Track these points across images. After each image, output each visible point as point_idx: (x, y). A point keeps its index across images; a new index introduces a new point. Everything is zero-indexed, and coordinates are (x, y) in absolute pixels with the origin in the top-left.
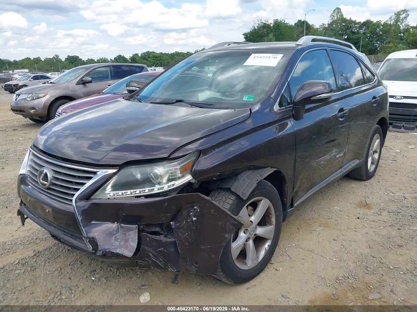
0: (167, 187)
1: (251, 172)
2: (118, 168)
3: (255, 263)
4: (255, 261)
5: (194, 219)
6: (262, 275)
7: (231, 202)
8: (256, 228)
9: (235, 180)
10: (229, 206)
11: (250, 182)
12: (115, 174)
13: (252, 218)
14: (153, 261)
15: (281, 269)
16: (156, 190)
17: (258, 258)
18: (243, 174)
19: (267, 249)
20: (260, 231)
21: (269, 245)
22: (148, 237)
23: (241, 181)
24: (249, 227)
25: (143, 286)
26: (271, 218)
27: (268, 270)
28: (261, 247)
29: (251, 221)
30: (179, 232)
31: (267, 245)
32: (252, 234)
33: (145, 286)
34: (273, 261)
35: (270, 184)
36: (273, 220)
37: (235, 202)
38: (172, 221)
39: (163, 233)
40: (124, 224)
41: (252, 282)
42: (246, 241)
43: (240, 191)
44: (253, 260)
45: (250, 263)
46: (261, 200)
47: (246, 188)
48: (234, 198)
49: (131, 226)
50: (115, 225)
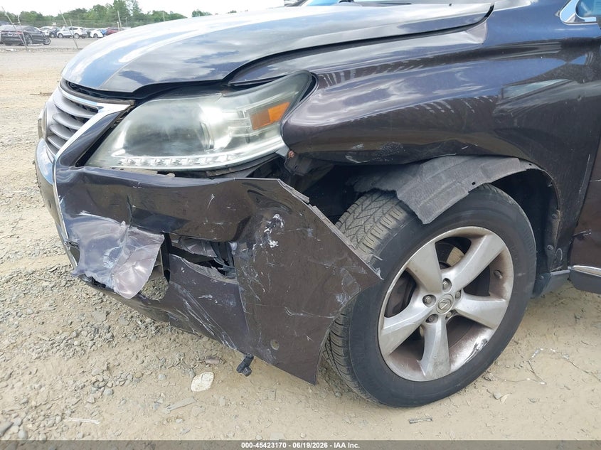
0: (225, 158)
1: (460, 160)
2: (132, 101)
3: (443, 371)
4: (441, 368)
5: (273, 244)
6: (456, 399)
7: (391, 223)
8: (458, 297)
9: (414, 175)
10: (385, 232)
11: (454, 184)
12: (124, 114)
13: (451, 274)
14: (191, 318)
15: (505, 397)
16: (204, 161)
17: (451, 361)
18: (436, 163)
19: (480, 347)
20: (468, 306)
21: (485, 341)
22: (183, 264)
23: (428, 178)
24: (439, 292)
25: (210, 358)
26: (503, 281)
27: (475, 391)
28: (466, 339)
29: (447, 280)
30: (243, 268)
31: (480, 340)
32: (445, 310)
33: (214, 359)
34: (490, 376)
35: (511, 200)
36: (508, 287)
37: (402, 226)
38: (233, 240)
39: (221, 263)
40: (138, 228)
41: (427, 411)
42: (427, 321)
43: (418, 202)
44: (436, 365)
45: (429, 369)
46: (479, 236)
47: (436, 196)
48: (401, 215)
49: (152, 235)
50: (123, 226)
